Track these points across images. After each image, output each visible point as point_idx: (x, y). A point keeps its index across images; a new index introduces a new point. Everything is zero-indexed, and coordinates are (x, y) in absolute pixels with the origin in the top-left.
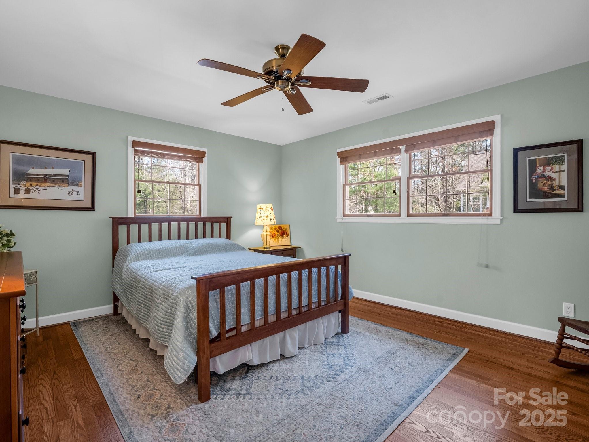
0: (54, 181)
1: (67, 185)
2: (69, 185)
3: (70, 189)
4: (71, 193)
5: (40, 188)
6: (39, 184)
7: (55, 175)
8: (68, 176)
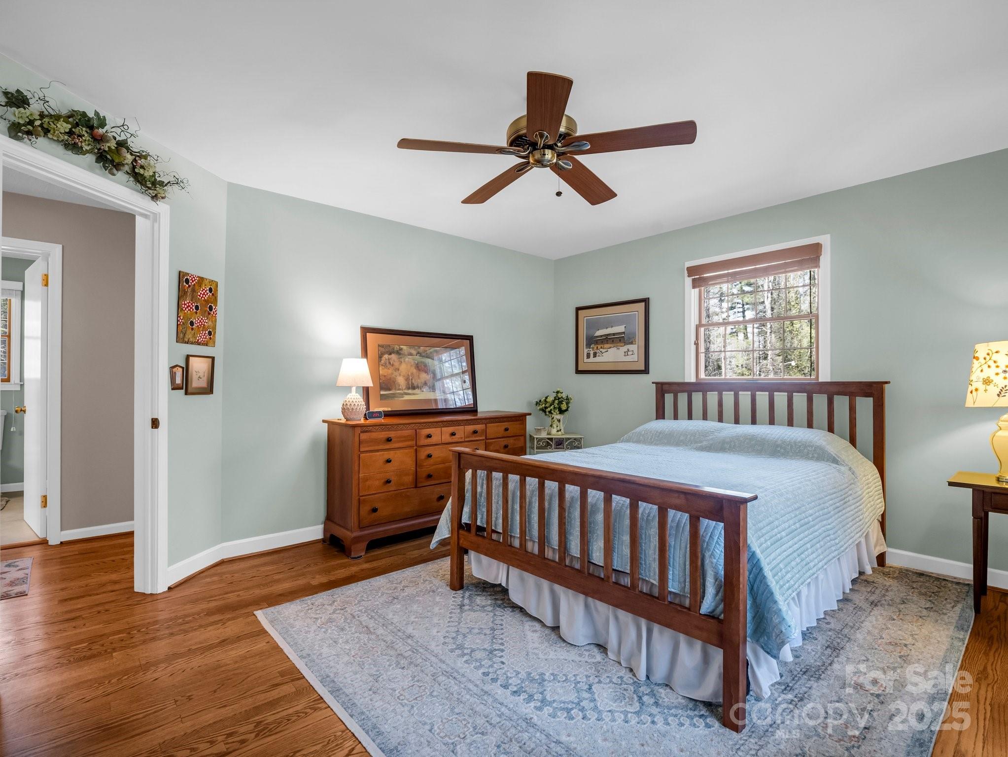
0: (613, 341)
1: (623, 344)
2: (626, 343)
3: (625, 348)
4: (626, 353)
5: (603, 351)
6: (602, 346)
7: (614, 334)
8: (624, 333)
